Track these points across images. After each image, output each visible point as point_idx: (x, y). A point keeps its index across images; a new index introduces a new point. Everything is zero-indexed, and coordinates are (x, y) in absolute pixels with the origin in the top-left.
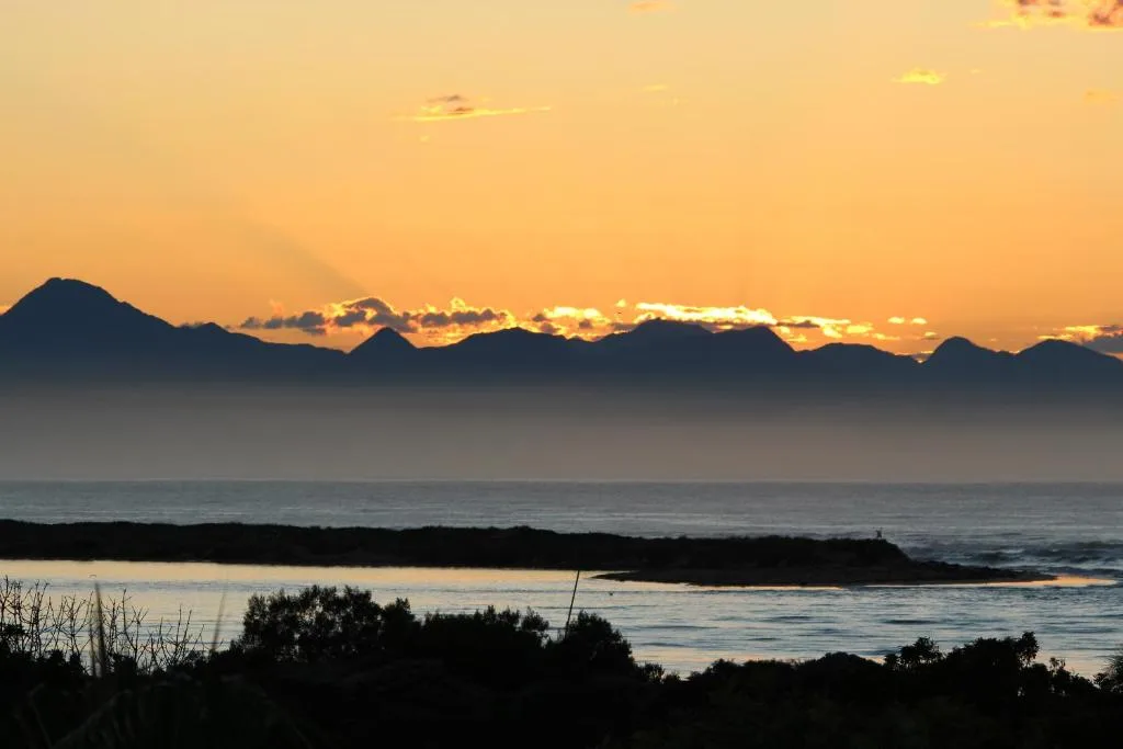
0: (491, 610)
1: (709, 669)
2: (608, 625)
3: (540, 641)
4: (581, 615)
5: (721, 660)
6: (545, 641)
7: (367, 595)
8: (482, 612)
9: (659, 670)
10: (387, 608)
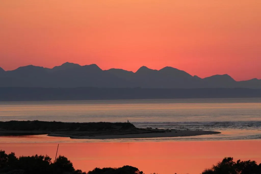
0: (37, 155)
1: (93, 170)
2: (67, 159)
3: (49, 163)
4: (60, 156)
5: (97, 168)
6: (50, 163)
7: (4, 152)
8: (34, 156)
9: (81, 171)
10: (9, 155)
